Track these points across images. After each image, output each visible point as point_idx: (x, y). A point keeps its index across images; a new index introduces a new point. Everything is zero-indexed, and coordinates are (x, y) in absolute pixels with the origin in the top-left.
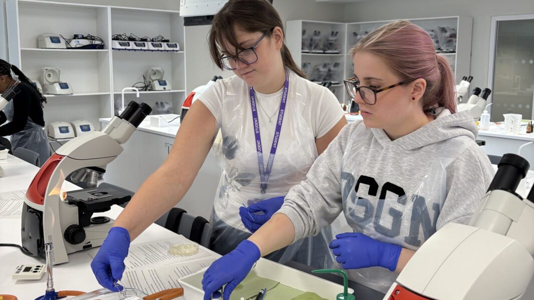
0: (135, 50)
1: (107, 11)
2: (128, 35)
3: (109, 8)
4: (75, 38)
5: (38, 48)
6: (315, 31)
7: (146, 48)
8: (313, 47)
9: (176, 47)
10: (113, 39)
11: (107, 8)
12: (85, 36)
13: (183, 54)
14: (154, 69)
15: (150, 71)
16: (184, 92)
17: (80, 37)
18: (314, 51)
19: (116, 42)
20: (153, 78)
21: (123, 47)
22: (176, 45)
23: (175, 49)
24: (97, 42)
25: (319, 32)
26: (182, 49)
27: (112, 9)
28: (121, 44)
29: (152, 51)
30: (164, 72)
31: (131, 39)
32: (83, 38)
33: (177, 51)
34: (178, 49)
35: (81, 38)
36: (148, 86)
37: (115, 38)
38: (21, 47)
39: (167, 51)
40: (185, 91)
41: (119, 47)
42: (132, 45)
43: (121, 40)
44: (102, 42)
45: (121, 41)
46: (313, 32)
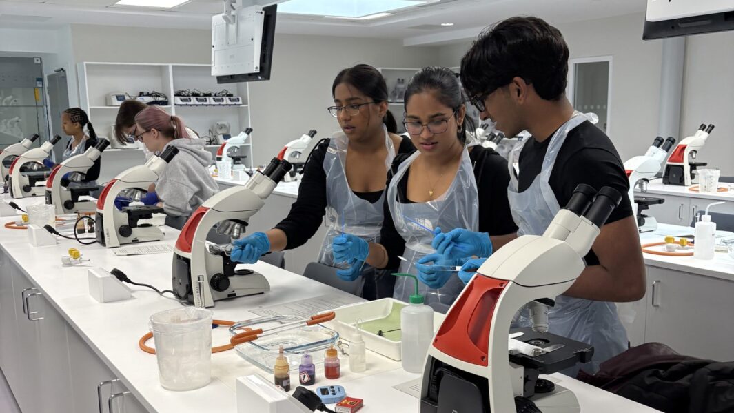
0: (197, 105)
1: (168, 69)
2: (191, 91)
3: (170, 65)
4: (140, 96)
5: (107, 105)
6: (399, 79)
7: (207, 103)
8: (397, 97)
9: (239, 101)
10: (175, 95)
11: (168, 66)
12: (150, 92)
13: (247, 107)
14: (220, 123)
15: (215, 126)
16: (249, 146)
17: (145, 94)
18: (398, 101)
19: (178, 98)
20: (220, 132)
21: (185, 103)
22: (238, 99)
23: (237, 103)
24: (160, 99)
25: (403, 80)
26: (245, 102)
27: (173, 66)
28: (182, 100)
29: (214, 105)
30: (229, 126)
31: (195, 95)
32: (149, 95)
33: (239, 105)
34: (240, 102)
35: (146, 96)
36: (213, 141)
37: (177, 95)
38: (90, 105)
39: (230, 105)
40: (251, 144)
41: (181, 103)
42: (194, 100)
43: (184, 96)
44: (166, 98)
45: (182, 97)
46: (396, 80)
